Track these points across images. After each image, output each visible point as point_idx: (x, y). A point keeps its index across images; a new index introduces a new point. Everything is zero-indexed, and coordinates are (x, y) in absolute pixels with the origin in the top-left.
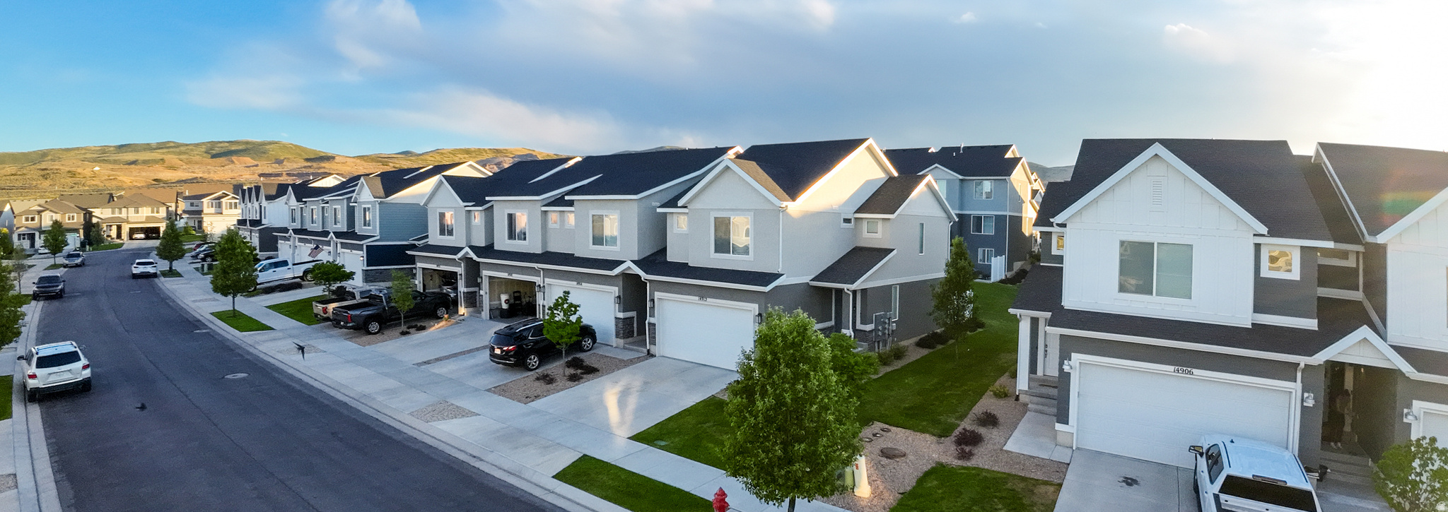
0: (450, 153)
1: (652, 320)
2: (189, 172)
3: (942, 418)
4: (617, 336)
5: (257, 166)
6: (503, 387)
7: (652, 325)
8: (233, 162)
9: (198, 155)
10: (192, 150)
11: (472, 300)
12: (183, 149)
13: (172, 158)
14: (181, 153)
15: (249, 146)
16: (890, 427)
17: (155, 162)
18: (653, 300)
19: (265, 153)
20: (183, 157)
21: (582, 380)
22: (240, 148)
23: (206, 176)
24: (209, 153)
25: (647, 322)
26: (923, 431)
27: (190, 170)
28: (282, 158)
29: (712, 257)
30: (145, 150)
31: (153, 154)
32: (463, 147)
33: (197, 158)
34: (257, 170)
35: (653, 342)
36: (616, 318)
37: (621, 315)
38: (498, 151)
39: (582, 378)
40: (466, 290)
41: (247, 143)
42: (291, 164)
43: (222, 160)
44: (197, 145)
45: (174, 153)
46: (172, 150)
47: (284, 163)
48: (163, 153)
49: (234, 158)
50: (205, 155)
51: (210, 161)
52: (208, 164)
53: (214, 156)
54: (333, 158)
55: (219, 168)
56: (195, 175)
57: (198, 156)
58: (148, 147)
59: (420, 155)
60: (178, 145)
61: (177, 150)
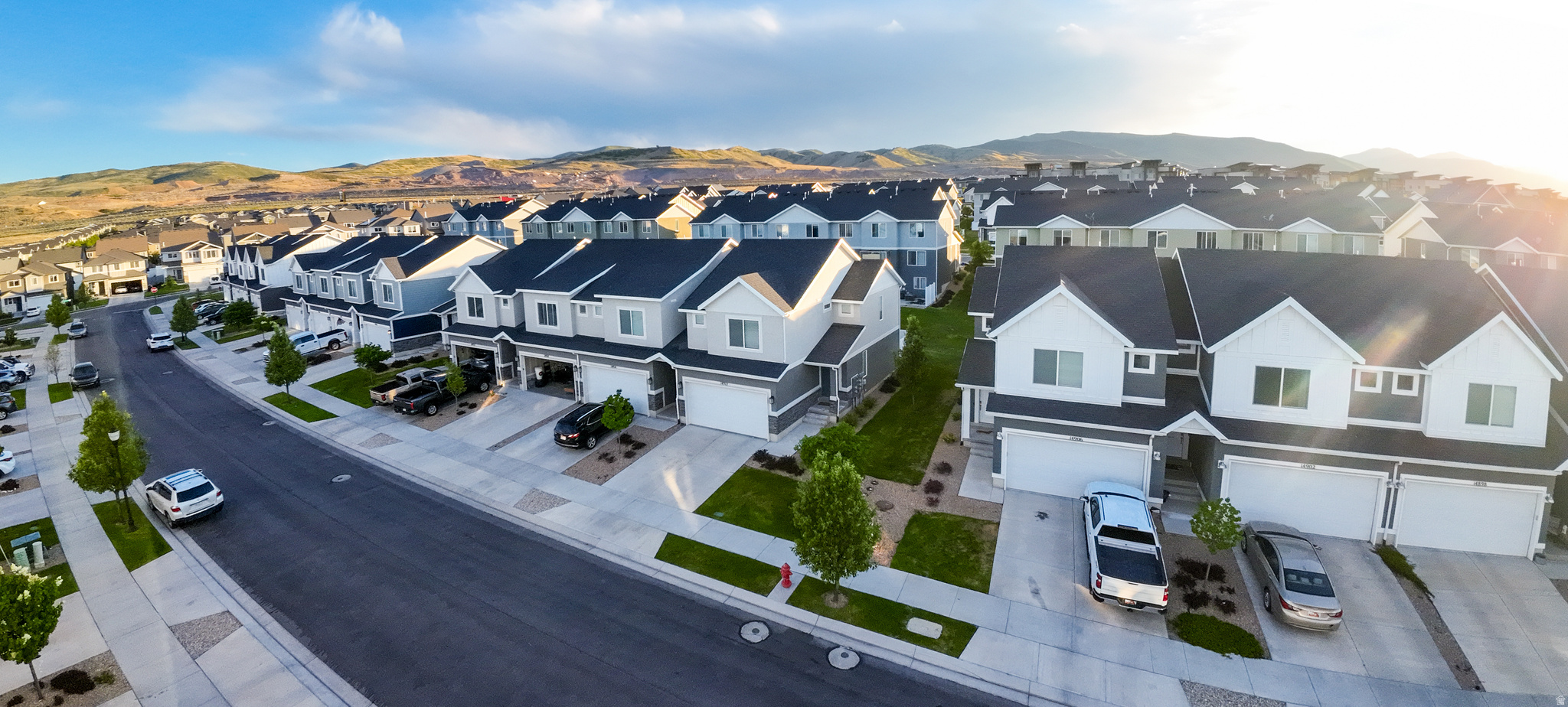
0: (396, 164)
1: (681, 398)
2: (134, 200)
3: (912, 467)
4: (651, 408)
5: (201, 189)
6: (574, 469)
7: (682, 402)
8: (176, 186)
9: (140, 180)
10: (134, 176)
11: (510, 373)
12: (124, 176)
13: (115, 187)
14: (123, 180)
15: (191, 169)
16: (877, 480)
17: (99, 191)
18: (681, 383)
19: (207, 174)
20: (126, 184)
21: (637, 456)
22: (182, 171)
23: (153, 203)
24: (151, 179)
25: (677, 399)
26: (901, 481)
27: (135, 198)
28: (226, 179)
29: (727, 348)
30: (86, 179)
31: (95, 183)
32: (408, 158)
33: (139, 184)
34: (202, 193)
35: (683, 413)
36: (649, 395)
37: (653, 393)
38: (443, 159)
39: (635, 454)
40: (503, 366)
41: (189, 166)
42: (236, 185)
43: (165, 185)
44: (138, 171)
45: (115, 180)
46: (114, 178)
47: (229, 184)
48: (105, 182)
49: (178, 182)
50: (148, 180)
51: (154, 186)
52: (153, 190)
53: (156, 182)
54: (279, 176)
55: (164, 194)
56: (141, 203)
57: (140, 183)
58: (89, 177)
59: (367, 167)
60: (119, 173)
61: (119, 177)
